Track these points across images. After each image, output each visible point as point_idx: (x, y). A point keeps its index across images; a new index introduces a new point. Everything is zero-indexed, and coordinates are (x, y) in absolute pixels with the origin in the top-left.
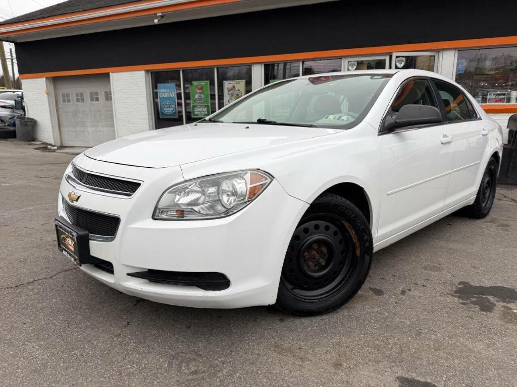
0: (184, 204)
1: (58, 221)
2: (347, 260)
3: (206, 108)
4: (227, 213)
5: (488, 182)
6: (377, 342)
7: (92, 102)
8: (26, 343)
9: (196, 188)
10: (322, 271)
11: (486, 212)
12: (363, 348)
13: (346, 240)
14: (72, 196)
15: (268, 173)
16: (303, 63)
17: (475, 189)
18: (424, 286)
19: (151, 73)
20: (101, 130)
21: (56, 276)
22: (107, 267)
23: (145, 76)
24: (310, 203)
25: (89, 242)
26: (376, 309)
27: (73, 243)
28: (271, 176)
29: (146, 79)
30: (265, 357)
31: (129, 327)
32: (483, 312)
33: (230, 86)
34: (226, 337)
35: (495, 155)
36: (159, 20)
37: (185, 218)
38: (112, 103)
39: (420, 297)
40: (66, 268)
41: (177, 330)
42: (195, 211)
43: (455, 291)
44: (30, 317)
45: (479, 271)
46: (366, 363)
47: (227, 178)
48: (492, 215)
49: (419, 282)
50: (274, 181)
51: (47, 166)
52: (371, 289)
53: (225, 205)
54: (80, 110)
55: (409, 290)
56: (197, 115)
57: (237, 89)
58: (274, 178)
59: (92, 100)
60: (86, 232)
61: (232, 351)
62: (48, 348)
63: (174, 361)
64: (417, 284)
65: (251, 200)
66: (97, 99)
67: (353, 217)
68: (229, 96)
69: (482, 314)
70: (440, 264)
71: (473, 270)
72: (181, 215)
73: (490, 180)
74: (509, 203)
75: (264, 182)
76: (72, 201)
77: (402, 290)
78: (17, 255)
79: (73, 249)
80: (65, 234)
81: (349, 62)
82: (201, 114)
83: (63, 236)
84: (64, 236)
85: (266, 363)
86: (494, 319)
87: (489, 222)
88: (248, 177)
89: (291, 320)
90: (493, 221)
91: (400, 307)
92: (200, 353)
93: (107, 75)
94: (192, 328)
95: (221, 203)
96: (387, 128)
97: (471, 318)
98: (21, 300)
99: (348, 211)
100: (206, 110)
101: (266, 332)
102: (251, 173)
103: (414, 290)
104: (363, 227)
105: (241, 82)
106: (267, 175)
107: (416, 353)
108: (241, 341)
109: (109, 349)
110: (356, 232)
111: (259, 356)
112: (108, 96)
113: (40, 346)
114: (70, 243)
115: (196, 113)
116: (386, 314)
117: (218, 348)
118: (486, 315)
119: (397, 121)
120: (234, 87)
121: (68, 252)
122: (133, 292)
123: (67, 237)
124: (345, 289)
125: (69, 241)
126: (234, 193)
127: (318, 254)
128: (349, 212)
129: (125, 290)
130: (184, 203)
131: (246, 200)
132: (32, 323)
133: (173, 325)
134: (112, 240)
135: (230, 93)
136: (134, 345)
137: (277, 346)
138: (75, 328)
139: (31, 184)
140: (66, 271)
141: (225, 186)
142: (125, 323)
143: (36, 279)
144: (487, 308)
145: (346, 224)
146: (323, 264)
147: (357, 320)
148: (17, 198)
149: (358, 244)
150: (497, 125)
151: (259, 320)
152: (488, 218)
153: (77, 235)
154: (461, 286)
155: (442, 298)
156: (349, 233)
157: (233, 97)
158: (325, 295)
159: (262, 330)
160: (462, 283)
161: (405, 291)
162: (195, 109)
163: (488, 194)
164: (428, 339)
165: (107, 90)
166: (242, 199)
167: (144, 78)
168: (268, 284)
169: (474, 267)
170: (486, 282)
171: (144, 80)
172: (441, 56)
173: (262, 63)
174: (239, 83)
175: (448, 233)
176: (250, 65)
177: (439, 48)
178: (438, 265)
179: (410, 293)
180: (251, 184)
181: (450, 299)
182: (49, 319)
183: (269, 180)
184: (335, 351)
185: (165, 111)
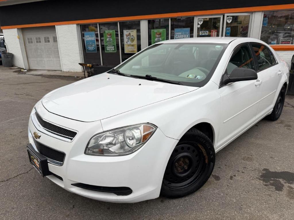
1: (28, 147)
2: (200, 165)
3: (113, 47)
5: (280, 99)
6: (217, 216)
7: (46, 43)
10: (185, 173)
11: (278, 117)
13: (200, 154)
15: (153, 124)
17: (272, 106)
18: (243, 172)
19: (80, 25)
20: (52, 60)
21: (30, 172)
23: (77, 28)
24: (179, 139)
25: (48, 164)
26: (217, 191)
27: (38, 163)
28: (155, 127)
29: (77, 29)
31: (74, 209)
33: (128, 33)
35: (285, 84)
37: (105, 155)
38: (57, 44)
39: (241, 181)
42: (110, 151)
43: (261, 176)
45: (275, 161)
47: (129, 129)
48: (282, 118)
49: (240, 170)
50: (158, 129)
53: (129, 145)
54: (39, 48)
55: (235, 176)
56: (108, 51)
57: (131, 35)
58: (157, 127)
59: (46, 42)
65: (144, 143)
66: (49, 41)
67: (204, 142)
68: (127, 39)
69: (276, 193)
70: (252, 156)
71: (271, 160)
72: (102, 152)
73: (281, 98)
74: (290, 108)
75: (152, 130)
76: (36, 138)
77: (231, 176)
78: (7, 156)
81: (198, 19)
82: (110, 50)
83: (32, 157)
86: (283, 196)
87: (279, 123)
88: (142, 128)
89: (167, 201)
90: (282, 122)
91: (230, 189)
93: (53, 27)
94: (111, 209)
95: (126, 143)
97: (270, 195)
98: (10, 190)
99: (201, 139)
100: (113, 48)
102: (143, 126)
103: (238, 176)
104: (210, 147)
105: (134, 31)
106: (153, 126)
108: (139, 218)
110: (206, 150)
112: (55, 40)
115: (108, 50)
116: (222, 194)
118: (279, 194)
119: (230, 78)
120: (130, 34)
121: (36, 167)
123: (35, 158)
124: (199, 182)
125: (36, 161)
126: (133, 138)
127: (183, 163)
131: (141, 143)
132: (18, 207)
134: (61, 166)
135: (127, 37)
138: (43, 211)
139: (13, 100)
141: (128, 134)
142: (72, 206)
143: (19, 174)
144: (279, 188)
145: (200, 146)
146: (186, 169)
147: (206, 200)
148: (5, 112)
149: (206, 157)
152: (279, 121)
153: (40, 160)
154: (264, 172)
155: (253, 182)
156: (201, 150)
157: (129, 40)
158: (187, 186)
159: (151, 209)
160: (265, 170)
161: (232, 177)
162: (107, 47)
163: (279, 107)
164: (246, 212)
165: (54, 35)
166: (139, 142)
167: (76, 28)
168: (155, 188)
169: (271, 157)
170: (278, 168)
171: (76, 30)
172: (254, 16)
173: (146, 19)
174: (133, 31)
175: (256, 132)
176: (139, 20)
177: (253, 11)
178: (251, 156)
179: (235, 178)
180: (144, 133)
181: (258, 182)
182: (27, 205)
183: (155, 129)
185: (89, 48)
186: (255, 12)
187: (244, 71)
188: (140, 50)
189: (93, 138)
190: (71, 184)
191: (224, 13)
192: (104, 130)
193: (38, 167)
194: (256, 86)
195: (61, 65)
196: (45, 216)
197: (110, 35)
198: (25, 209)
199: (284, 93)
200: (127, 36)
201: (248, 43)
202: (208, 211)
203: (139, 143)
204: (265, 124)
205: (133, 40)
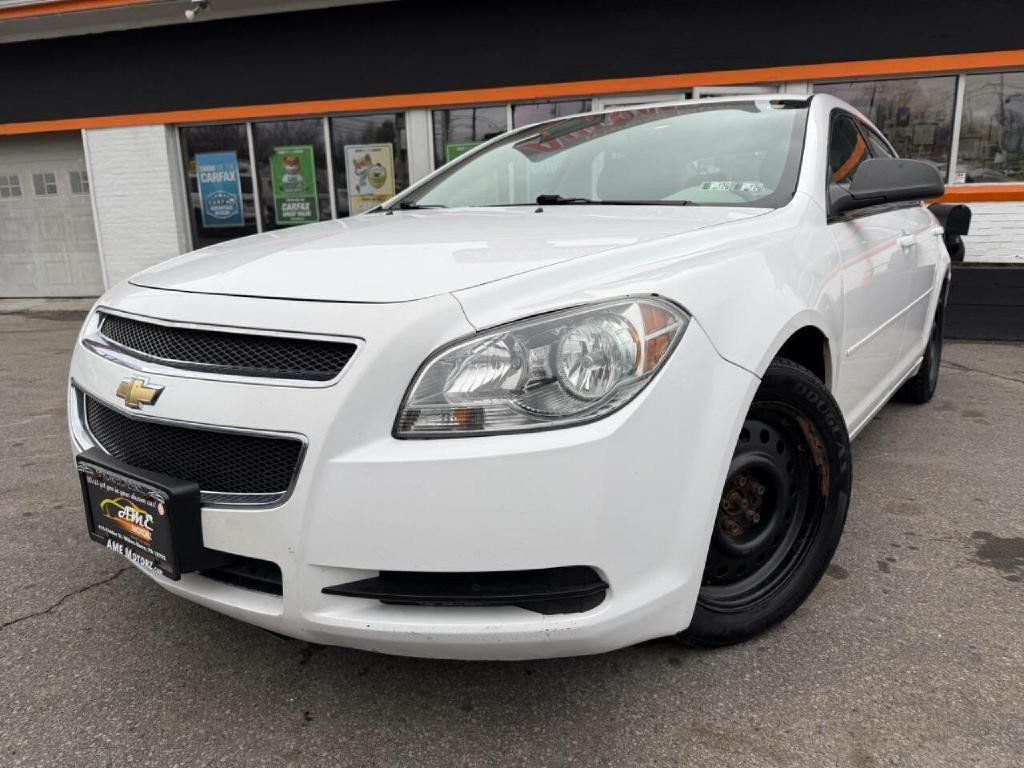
2: (797, 508)
3: (308, 204)
6: (907, 689)
7: (42, 197)
9: (494, 353)
10: (755, 536)
11: (931, 389)
12: (889, 708)
13: (799, 462)
16: (513, 108)
18: (914, 548)
19: (180, 129)
20: (66, 259)
21: (61, 608)
22: (263, 576)
23: (167, 137)
24: (761, 376)
25: (199, 513)
26: (858, 612)
27: (149, 517)
28: (684, 313)
29: (168, 143)
31: (313, 728)
33: (360, 156)
36: (196, 13)
37: (487, 429)
38: (89, 199)
39: (922, 574)
40: (82, 582)
41: (440, 718)
42: (516, 408)
43: (978, 553)
45: (993, 508)
46: (920, 746)
47: (581, 321)
48: (939, 395)
49: (897, 541)
50: (692, 324)
53: (576, 391)
54: (12, 215)
55: (891, 560)
56: (288, 219)
57: (374, 162)
58: (690, 315)
59: (40, 191)
64: (898, 546)
65: (650, 373)
66: (53, 190)
67: (821, 407)
68: (358, 178)
70: (911, 500)
71: (981, 506)
74: (951, 371)
75: (672, 327)
76: (135, 404)
77: (879, 562)
79: (147, 535)
80: (112, 496)
82: (297, 216)
83: (107, 501)
84: (114, 502)
87: (943, 409)
88: (634, 314)
90: (947, 406)
91: (899, 600)
93: (76, 136)
94: (476, 709)
95: (563, 386)
99: (812, 393)
100: (308, 208)
101: (656, 696)
102: (642, 306)
103: (901, 559)
104: (837, 428)
105: (383, 148)
106: (674, 310)
110: (824, 440)
112: (80, 183)
114: (136, 518)
115: (285, 215)
116: (884, 620)
117: (566, 755)
119: (855, 193)
120: (368, 158)
121: (126, 545)
122: (330, 635)
123: (124, 503)
125: (131, 515)
128: (813, 396)
131: (640, 373)
134: (281, 500)
135: (359, 171)
138: (168, 747)
140: (85, 589)
142: (300, 717)
145: (805, 424)
146: (756, 521)
149: (825, 469)
153: (166, 496)
154: (982, 541)
156: (806, 444)
157: (367, 181)
160: (978, 535)
161: (886, 564)
162: (284, 205)
165: (75, 168)
166: (627, 371)
167: (164, 139)
168: (684, 581)
169: (977, 499)
171: (164, 145)
173: (425, 108)
174: (379, 150)
176: (400, 111)
177: (779, 79)
178: (909, 501)
179: (897, 566)
181: (980, 572)
182: (83, 731)
183: (681, 322)
184: (835, 724)
185: (213, 212)
186: (786, 83)
189: (432, 362)
190: (326, 591)
191: (691, 88)
192: (481, 324)
193: (142, 540)
195: (101, 278)
197: (296, 162)
198: (75, 748)
200: (358, 165)
202: (868, 678)
203: (627, 375)
205: (379, 180)
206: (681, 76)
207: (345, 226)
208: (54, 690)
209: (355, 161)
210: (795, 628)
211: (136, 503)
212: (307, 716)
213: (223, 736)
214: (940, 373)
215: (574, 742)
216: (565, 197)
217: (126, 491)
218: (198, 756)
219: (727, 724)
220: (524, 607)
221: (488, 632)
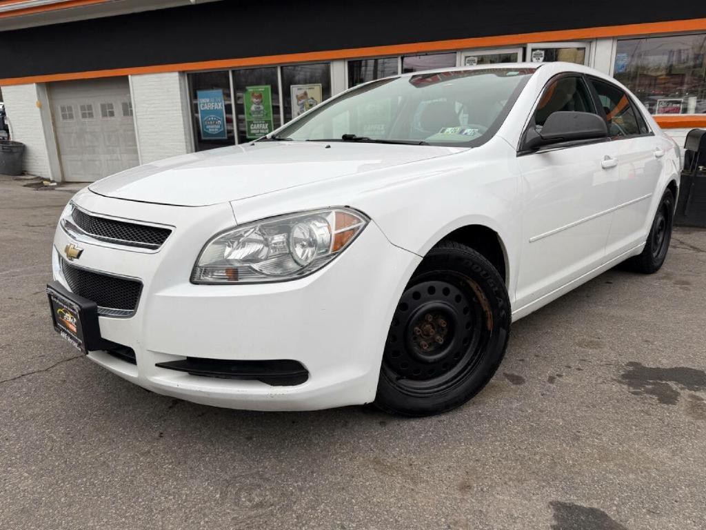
0: (239, 261)
2: (474, 336)
3: (267, 125)
4: (302, 273)
5: (662, 221)
6: (519, 452)
7: (105, 119)
8: (9, 469)
9: (254, 236)
10: (439, 353)
11: (658, 264)
12: (499, 461)
13: (473, 308)
14: (71, 250)
15: (359, 211)
16: (402, 59)
17: (644, 232)
18: (579, 369)
19: (188, 75)
20: (120, 158)
21: (54, 368)
22: (126, 354)
23: (180, 80)
24: (423, 255)
25: (98, 319)
26: (515, 405)
27: (75, 320)
28: (365, 217)
29: (180, 84)
30: (361, 479)
31: (161, 441)
32: (662, 405)
33: (300, 93)
34: (303, 451)
35: (672, 185)
37: (240, 281)
38: (133, 119)
39: (575, 385)
40: (69, 356)
41: (232, 442)
42: (254, 270)
43: (623, 375)
44: (15, 429)
45: (654, 347)
46: (505, 483)
47: (300, 220)
48: (665, 268)
49: (572, 364)
50: (371, 224)
51: (43, 209)
52: (506, 375)
53: (299, 261)
54: (88, 130)
55: (560, 376)
56: (254, 135)
57: (309, 96)
58: (370, 219)
59: (104, 115)
60: (94, 304)
61: (312, 472)
62: (43, 476)
63: (229, 489)
64: (570, 367)
65: (336, 253)
66: (112, 114)
67: (484, 275)
68: (299, 107)
69: (663, 408)
70: (599, 338)
71: (646, 346)
72: (234, 276)
73: (664, 219)
74: (687, 251)
75: (357, 225)
76: (71, 258)
77: (550, 377)
79: (75, 329)
80: (62, 307)
81: (466, 57)
82: (259, 133)
83: (59, 310)
84: (62, 311)
85: (362, 487)
86: (678, 413)
87: (663, 278)
88: (332, 218)
89: (395, 423)
90: (668, 276)
91: (549, 400)
92: (267, 476)
93: (124, 80)
94: (254, 439)
95: (292, 257)
96: (529, 146)
97: (647, 413)
99: (476, 266)
100: (266, 127)
101: (361, 441)
102: (336, 213)
103: (567, 376)
104: (497, 289)
105: (315, 87)
106: (360, 215)
107: (574, 465)
108: (325, 456)
109: (133, 474)
110: (487, 295)
111: (353, 477)
112: (128, 110)
113: (30, 472)
114: (70, 320)
115: (253, 132)
116: (530, 411)
117: (292, 467)
118: (668, 409)
119: (543, 135)
120: (305, 94)
121: (68, 334)
122: (164, 390)
123: (66, 311)
124: (472, 377)
125: (68, 317)
126: (312, 243)
127: (433, 328)
128: (477, 268)
129: (155, 388)
130: (237, 258)
131: (330, 253)
132: (19, 438)
133: (227, 436)
134: (132, 315)
135: (300, 102)
136: (171, 466)
137: (377, 462)
138: (83, 444)
140: (69, 360)
141: (298, 232)
142: (157, 435)
143: (25, 372)
144: (668, 398)
145: (474, 285)
146: (441, 343)
147: (490, 421)
149: (489, 313)
150: (672, 143)
151: (350, 425)
152: (660, 273)
153: (79, 309)
154: (631, 368)
155: (605, 387)
156: (477, 297)
157: (304, 109)
158: (444, 387)
159: (355, 439)
160: (631, 364)
161: (554, 378)
162: (252, 125)
163: (660, 240)
164: (589, 445)
165: (125, 99)
166: (324, 251)
167: (178, 81)
168: (364, 373)
169: (646, 341)
170: (664, 361)
171: (178, 86)
172: (594, 49)
173: (344, 59)
174: (313, 88)
175: (608, 294)
176: (327, 62)
177: (591, 37)
178: (597, 340)
179: (561, 380)
180: (336, 229)
181: (615, 387)
182: (44, 432)
183: (364, 223)
184: (460, 467)
185: (208, 129)
186: (597, 39)
187: (575, 117)
188: (330, 97)
189: (212, 242)
190: (157, 365)
191: (526, 44)
192: (240, 221)
193: (73, 332)
194: (604, 168)
196: (88, 454)
197: (260, 96)
199: (671, 206)
200: (299, 99)
201: (583, 74)
202: (497, 443)
203: (323, 253)
204: (629, 280)
206: (520, 35)
207: (243, 149)
208: (37, 410)
209: (297, 96)
210: (469, 411)
211: (71, 312)
212: (161, 435)
213: (113, 441)
214: (668, 252)
215: (300, 461)
216: (358, 136)
217: (67, 305)
218: (97, 450)
219: (395, 460)
220: (261, 381)
221: (238, 393)
